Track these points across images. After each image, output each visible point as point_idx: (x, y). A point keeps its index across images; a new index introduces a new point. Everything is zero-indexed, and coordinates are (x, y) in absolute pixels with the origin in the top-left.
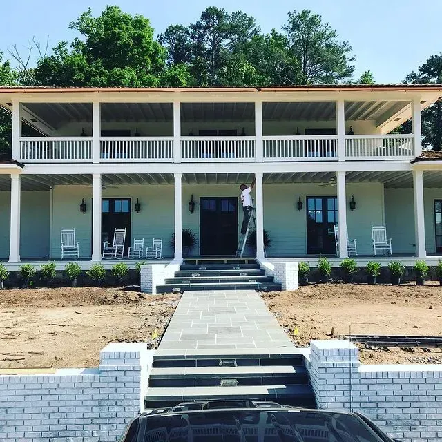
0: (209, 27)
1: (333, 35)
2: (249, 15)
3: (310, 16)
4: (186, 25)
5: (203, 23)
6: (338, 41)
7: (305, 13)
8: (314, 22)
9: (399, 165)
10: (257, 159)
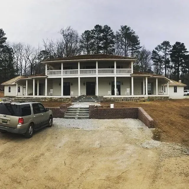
0: (97, 30)
1: (134, 33)
2: (109, 26)
3: (127, 27)
4: (90, 30)
5: (95, 29)
6: (136, 35)
7: (126, 26)
8: (128, 29)
9: (128, 75)
10: (97, 74)
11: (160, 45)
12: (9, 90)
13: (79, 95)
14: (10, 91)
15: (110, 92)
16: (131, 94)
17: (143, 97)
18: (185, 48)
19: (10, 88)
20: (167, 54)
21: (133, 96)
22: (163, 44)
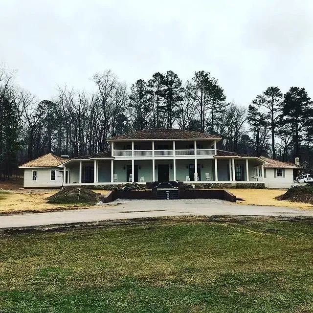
9: (210, 157)
10: (174, 155)
11: (262, 95)
12: (33, 177)
13: (154, 181)
14: (34, 179)
15: (188, 177)
16: (214, 180)
17: (230, 184)
18: (308, 96)
19: (35, 174)
20: (275, 110)
21: (217, 181)
22: (267, 93)
